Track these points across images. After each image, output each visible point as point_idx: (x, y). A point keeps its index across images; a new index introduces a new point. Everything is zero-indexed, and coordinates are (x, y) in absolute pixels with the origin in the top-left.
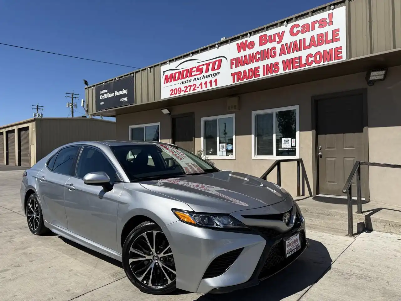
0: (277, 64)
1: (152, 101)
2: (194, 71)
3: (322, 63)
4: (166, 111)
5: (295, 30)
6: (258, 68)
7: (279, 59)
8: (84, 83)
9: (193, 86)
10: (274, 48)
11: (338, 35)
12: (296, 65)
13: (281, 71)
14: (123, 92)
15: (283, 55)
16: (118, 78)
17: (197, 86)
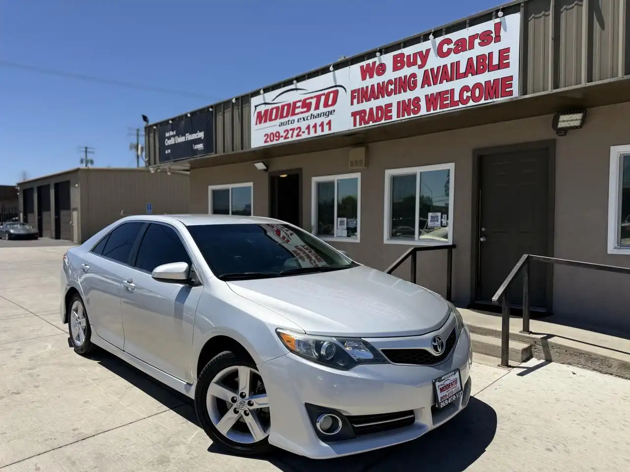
0: (417, 99)
1: (238, 150)
2: (299, 107)
3: (483, 101)
4: (260, 166)
5: (445, 48)
6: (390, 105)
7: (421, 92)
8: (142, 119)
9: (297, 129)
11: (507, 58)
13: (423, 111)
14: (197, 136)
15: (426, 86)
16: (190, 113)
17: (302, 130)
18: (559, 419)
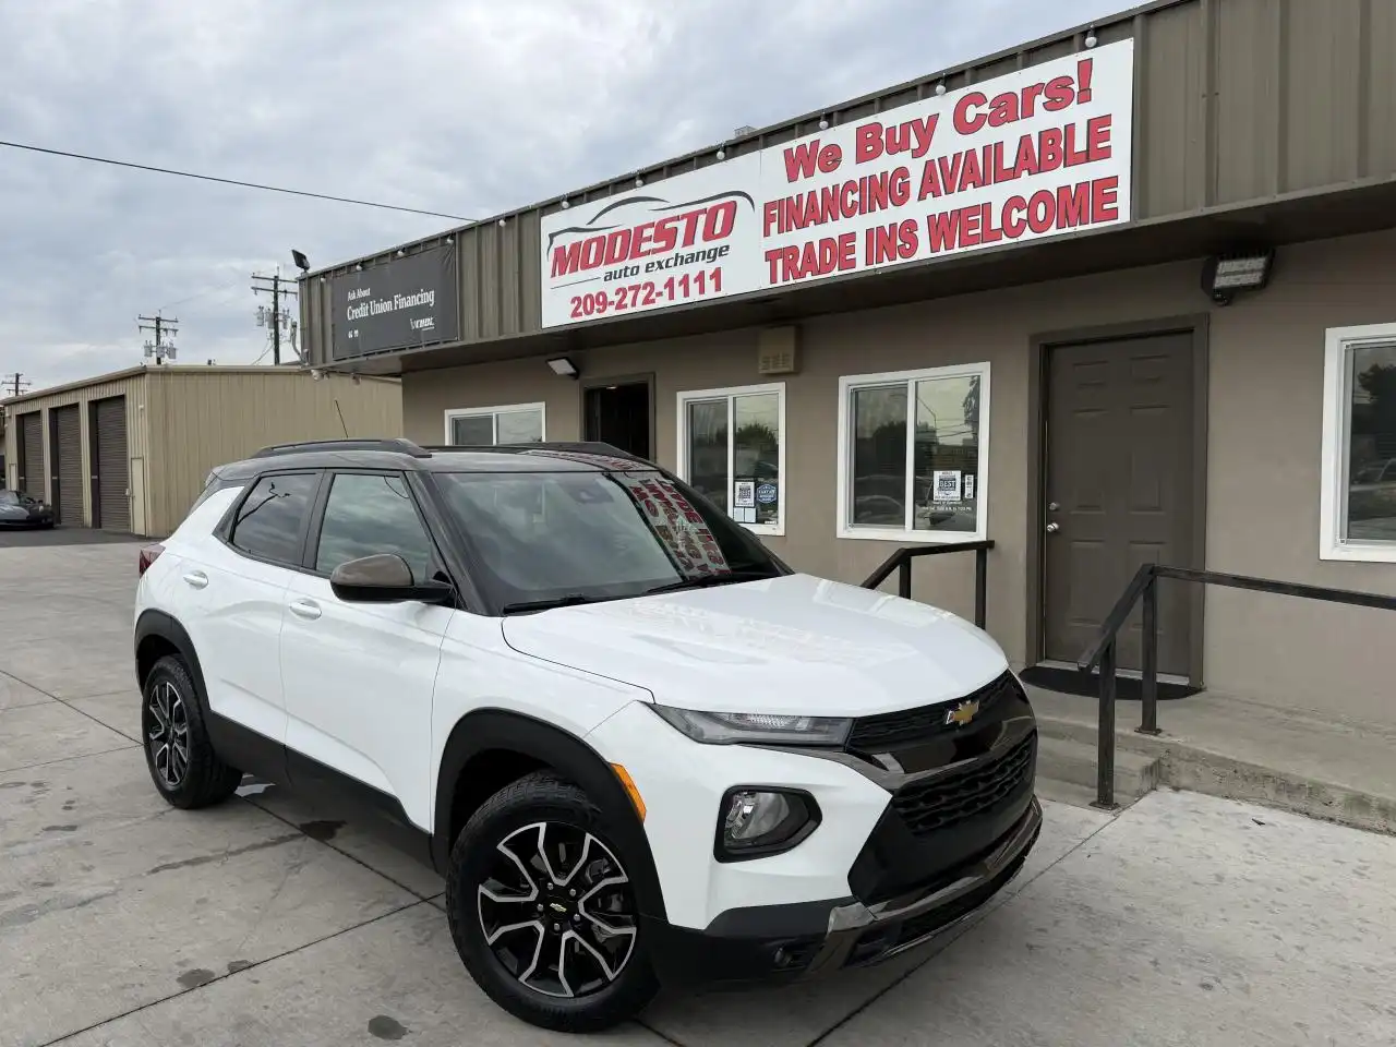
0: (910, 225)
1: (513, 332)
2: (649, 239)
3: (1053, 231)
4: (561, 367)
5: (971, 113)
6: (852, 236)
7: (919, 210)
8: (292, 260)
10: (902, 172)
11: (1106, 136)
12: (971, 233)
13: (923, 252)
14: (420, 299)
15: (930, 195)
16: (403, 251)
17: (656, 290)
18: (1225, 920)
